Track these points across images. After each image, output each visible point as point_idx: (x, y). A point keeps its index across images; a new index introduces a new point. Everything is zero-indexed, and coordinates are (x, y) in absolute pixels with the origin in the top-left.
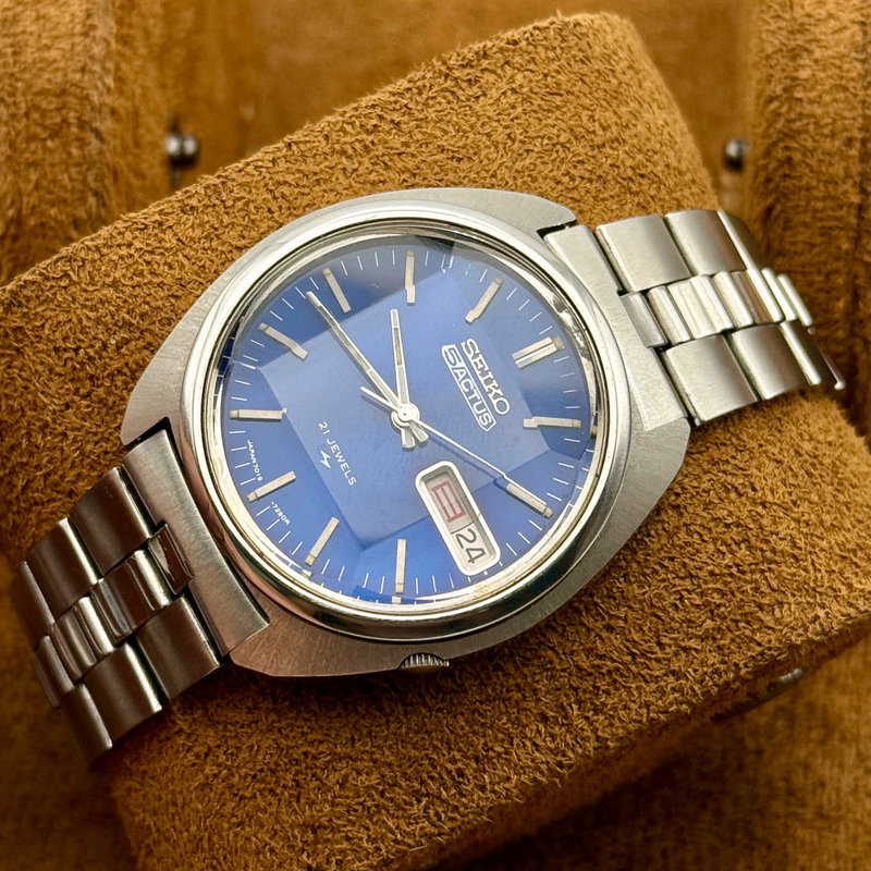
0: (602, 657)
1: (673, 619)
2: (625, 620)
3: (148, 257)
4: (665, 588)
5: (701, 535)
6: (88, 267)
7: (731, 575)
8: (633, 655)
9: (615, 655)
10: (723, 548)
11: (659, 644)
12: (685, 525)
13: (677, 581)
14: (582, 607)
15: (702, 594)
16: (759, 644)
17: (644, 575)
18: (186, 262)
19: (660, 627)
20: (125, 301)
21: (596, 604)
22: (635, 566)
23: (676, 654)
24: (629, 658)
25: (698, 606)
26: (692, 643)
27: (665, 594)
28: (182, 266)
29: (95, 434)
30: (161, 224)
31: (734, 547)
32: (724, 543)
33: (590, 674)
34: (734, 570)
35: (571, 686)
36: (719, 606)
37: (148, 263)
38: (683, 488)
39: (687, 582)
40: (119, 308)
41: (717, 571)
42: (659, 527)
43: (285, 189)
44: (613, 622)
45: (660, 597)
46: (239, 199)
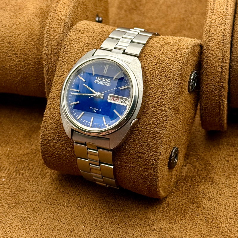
0: (158, 97)
1: (161, 83)
2: (156, 90)
3: (52, 115)
4: (156, 80)
5: (154, 69)
6: (46, 125)
7: (163, 70)
8: (161, 93)
9: (159, 96)
10: (159, 68)
11: (163, 88)
12: (150, 70)
13: (157, 78)
14: (149, 95)
15: (162, 76)
16: (176, 74)
17: (152, 82)
18: (56, 110)
19: (161, 86)
20: (55, 124)
21: (150, 92)
22: (149, 82)
23: (167, 87)
24: (161, 94)
25: (163, 78)
26: (167, 83)
27: (157, 81)
28: (57, 111)
29: (69, 144)
30: (49, 110)
31: (160, 66)
32: (158, 67)
33: (159, 101)
34: (163, 69)
35: (158, 106)
36: (165, 75)
37: (52, 116)
38: (145, 66)
39: (158, 77)
40: (55, 125)
41: (160, 71)
42: (147, 74)
43: (59, 88)
44: (154, 92)
45: (157, 82)
46: (55, 96)
